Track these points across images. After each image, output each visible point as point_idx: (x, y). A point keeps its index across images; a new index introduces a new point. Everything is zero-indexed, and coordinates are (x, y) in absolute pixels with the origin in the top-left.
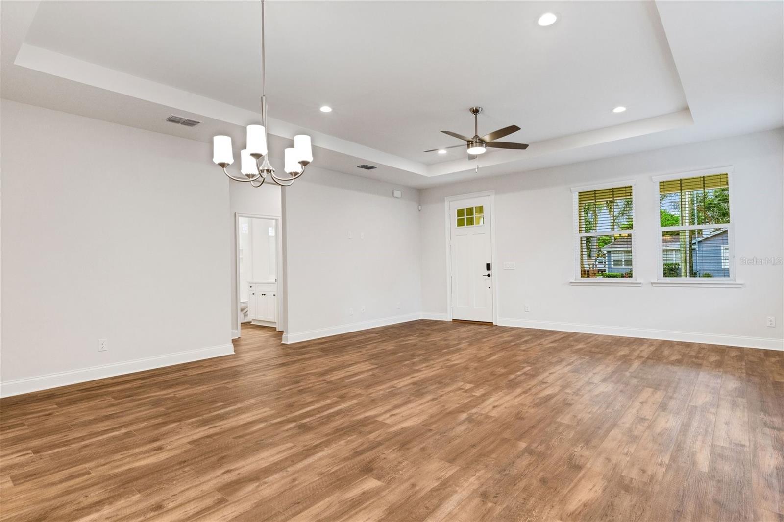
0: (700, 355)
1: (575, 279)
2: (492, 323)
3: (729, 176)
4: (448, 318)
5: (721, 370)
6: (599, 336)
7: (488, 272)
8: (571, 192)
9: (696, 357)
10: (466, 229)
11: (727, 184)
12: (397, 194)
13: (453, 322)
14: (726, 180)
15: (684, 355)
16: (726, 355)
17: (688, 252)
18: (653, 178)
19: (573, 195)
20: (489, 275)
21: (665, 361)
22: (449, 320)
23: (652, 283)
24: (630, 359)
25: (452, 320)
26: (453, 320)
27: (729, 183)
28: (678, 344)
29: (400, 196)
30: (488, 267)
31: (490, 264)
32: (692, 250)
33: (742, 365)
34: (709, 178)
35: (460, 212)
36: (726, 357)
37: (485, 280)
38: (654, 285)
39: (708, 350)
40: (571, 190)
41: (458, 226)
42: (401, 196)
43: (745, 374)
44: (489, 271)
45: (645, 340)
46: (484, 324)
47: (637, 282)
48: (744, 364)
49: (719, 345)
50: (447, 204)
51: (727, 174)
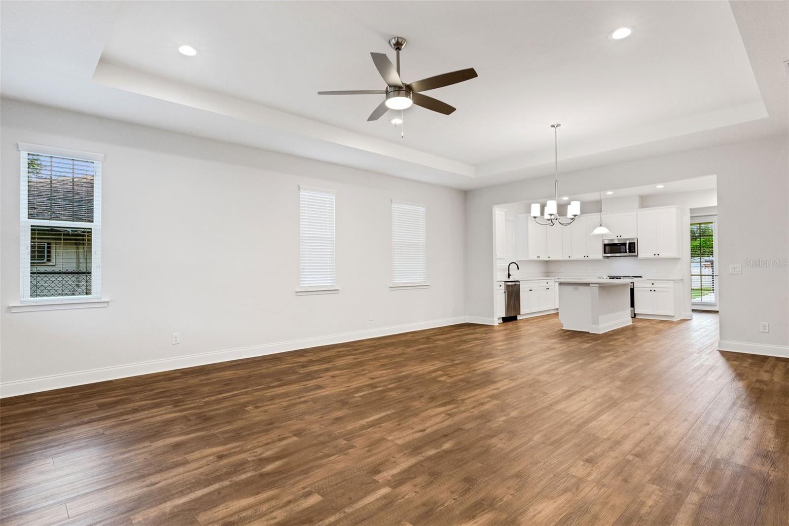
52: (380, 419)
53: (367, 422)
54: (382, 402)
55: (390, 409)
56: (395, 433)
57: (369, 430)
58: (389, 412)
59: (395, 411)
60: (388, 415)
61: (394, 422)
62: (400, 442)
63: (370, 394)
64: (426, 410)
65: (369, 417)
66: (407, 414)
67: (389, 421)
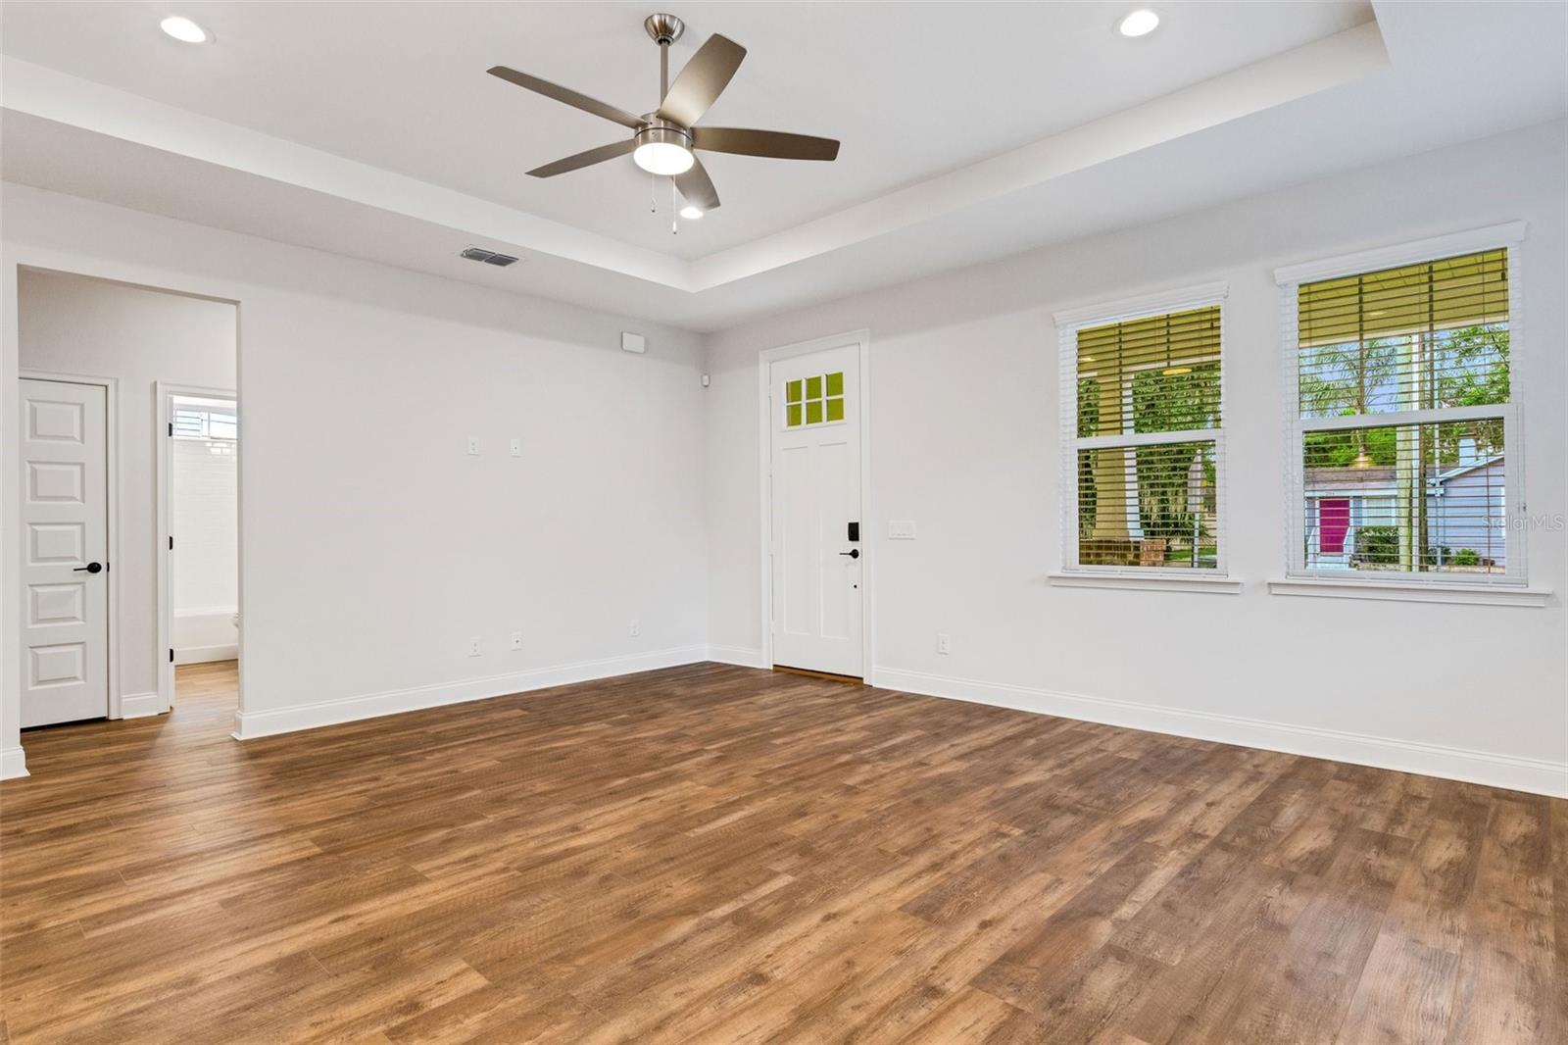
0: (1400, 832)
1: (1064, 568)
2: (862, 679)
3: (1509, 254)
4: (763, 660)
5: (1462, 922)
6: (1117, 732)
7: (852, 546)
8: (1056, 327)
9: (1383, 842)
10: (806, 431)
11: (1504, 278)
12: (634, 342)
13: (775, 671)
14: (1499, 266)
15: (1343, 827)
16: (1489, 832)
17: (1416, 502)
18: (1276, 272)
19: (1061, 333)
20: (855, 554)
21: (1268, 861)
22: (765, 667)
23: (1270, 584)
24: (1155, 846)
25: (772, 668)
26: (775, 666)
27: (1510, 273)
28: (1337, 777)
29: (642, 350)
30: (854, 532)
31: (857, 524)
32: (1424, 497)
33: (1540, 894)
34: (1445, 265)
35: (793, 390)
36: (1487, 844)
37: (847, 565)
38: (1275, 590)
39: (1432, 808)
40: (1053, 319)
41: (789, 425)
42: (646, 349)
43: (1551, 954)
44: (855, 543)
45: (1244, 755)
46: (843, 682)
47: (1229, 580)
48: (1547, 886)
49: (1468, 785)
50: (763, 369)
51: (1504, 249)
52: (718, 817)
53: (743, 810)
54: (712, 859)
55: (699, 838)
56: (692, 794)
57: (737, 797)
58: (699, 831)
59: (687, 834)
60: (701, 824)
61: (693, 810)
62: (688, 784)
63: (750, 887)
64: (618, 838)
65: (740, 820)
66: (662, 827)
67: (700, 814)
